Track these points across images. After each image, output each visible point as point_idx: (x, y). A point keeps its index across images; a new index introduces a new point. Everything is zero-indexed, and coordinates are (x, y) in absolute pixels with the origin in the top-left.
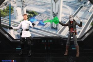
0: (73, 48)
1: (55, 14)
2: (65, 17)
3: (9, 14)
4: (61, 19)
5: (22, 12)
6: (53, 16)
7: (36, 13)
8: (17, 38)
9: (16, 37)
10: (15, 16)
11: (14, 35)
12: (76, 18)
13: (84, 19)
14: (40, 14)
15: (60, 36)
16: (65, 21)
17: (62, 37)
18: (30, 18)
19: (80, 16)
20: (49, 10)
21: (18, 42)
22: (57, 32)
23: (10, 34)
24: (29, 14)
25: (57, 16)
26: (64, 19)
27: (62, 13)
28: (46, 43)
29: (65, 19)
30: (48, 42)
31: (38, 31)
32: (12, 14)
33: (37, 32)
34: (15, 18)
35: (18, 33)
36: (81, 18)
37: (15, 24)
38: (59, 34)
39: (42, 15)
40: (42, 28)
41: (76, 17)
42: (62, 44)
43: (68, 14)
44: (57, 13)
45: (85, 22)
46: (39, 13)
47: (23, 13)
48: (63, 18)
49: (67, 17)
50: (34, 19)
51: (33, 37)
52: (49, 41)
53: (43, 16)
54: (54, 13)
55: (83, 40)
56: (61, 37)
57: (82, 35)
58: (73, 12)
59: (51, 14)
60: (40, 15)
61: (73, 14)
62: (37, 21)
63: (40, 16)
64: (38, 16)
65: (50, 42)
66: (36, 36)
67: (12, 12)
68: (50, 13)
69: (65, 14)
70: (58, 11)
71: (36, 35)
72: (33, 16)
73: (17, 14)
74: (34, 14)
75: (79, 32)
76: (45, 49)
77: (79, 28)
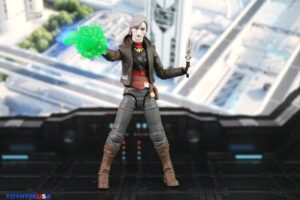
1: (163, 13)
2: (206, 27)
4: (190, 33)
5: (25, 2)
6: (157, 22)
7: (83, 10)
8: (6, 113)
12: (255, 28)
13: (287, 32)
14: (99, 14)
15: (186, 106)
16: (205, 41)
17: (193, 109)
18: (58, 30)
19: (271, 23)
21: (10, 129)
22: (171, 90)
24: (57, 13)
25: (172, 19)
26: (204, 32)
27: (195, 8)
28: (127, 134)
29: (204, 36)
30: (136, 130)
31: (92, 85)
33: (89, 87)
35: (11, 89)
36: (274, 29)
38: (179, 97)
39: (111, 17)
40: (108, 70)
41: (254, 24)
42: (195, 140)
43: (220, 13)
44: (173, 9)
45: (293, 48)
46: (96, 9)
47: (31, 7)
48: (199, 29)
49: (212, 23)
51: (74, 108)
52: (138, 126)
53: (115, 22)
54: (158, 6)
55: (281, 121)
56: (187, 110)
57: (278, 103)
58: (241, 5)
59: (147, 14)
60: (103, 17)
61: (241, 10)
65: (142, 129)
66: (84, 106)
68: (142, 9)
69: (206, 11)
71: (86, 102)
72: (70, 21)
73: (6, 11)
74: (75, 13)
75: (266, 87)
76: (121, 160)
77: (265, 73)
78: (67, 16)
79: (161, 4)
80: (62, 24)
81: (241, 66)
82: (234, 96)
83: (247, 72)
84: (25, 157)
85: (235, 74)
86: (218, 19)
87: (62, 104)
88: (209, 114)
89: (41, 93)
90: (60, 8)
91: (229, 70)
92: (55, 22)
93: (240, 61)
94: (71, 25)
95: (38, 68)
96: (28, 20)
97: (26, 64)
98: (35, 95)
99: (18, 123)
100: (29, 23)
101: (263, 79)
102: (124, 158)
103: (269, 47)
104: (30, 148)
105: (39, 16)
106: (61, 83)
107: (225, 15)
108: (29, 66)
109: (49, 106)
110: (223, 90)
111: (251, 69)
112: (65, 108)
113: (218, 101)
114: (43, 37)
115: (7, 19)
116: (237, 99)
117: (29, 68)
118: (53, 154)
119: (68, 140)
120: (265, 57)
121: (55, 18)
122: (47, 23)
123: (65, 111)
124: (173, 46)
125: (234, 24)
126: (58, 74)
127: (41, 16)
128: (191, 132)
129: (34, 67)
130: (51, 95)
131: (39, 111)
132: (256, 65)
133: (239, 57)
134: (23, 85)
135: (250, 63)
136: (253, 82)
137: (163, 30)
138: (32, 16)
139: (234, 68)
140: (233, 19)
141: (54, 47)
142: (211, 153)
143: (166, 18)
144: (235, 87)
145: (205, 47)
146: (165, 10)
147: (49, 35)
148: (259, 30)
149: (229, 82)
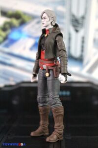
1: (76, 21)
6: (74, 26)
7: (25, 18)
14: (36, 21)
15: (91, 80)
18: (9, 31)
20: (60, 8)
24: (8, 20)
25: (82, 25)
38: (87, 74)
44: (83, 18)
46: (33, 17)
50: (20, 32)
51: (18, 81)
54: (73, 16)
56: (92, 83)
63: (37, 26)
66: (26, 80)
68: (63, 17)
72: (17, 25)
74: (21, 20)
78: (15, 22)
80: (12, 26)
87: (11, 79)
92: (7, 26)
94: (18, 27)
106: (11, 65)
112: (13, 81)
119: (15, 102)
121: (8, 23)
122: (2, 26)
123: (13, 83)
124: (83, 42)
128: (94, 98)
130: (5, 73)
137: (77, 31)
141: (7, 42)
143: (78, 23)
147: (3, 34)
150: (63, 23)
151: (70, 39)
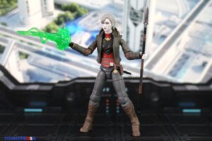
0: (185, 111)
1: (135, 14)
2: (165, 23)
3: (4, 10)
4: (154, 28)
5: (42, 5)
6: (132, 19)
7: (81, 10)
8: (28, 80)
9: (24, 78)
10: (21, 17)
11: (19, 70)
12: (197, 25)
14: (92, 14)
15: (150, 76)
16: (164, 32)
18: (64, 24)
19: (208, 21)
21: (30, 91)
23: (7, 67)
24: (63, 13)
26: (163, 26)
27: (158, 10)
28: (110, 95)
29: (164, 29)
32: (15, 12)
33: (85, 63)
34: (22, 24)
35: (31, 64)
36: (210, 25)
37: (22, 41)
38: (146, 70)
39: (100, 16)
41: (197, 22)
42: (156, 99)
43: (174, 14)
44: (142, 11)
46: (90, 10)
47: (46, 8)
48: (159, 24)
49: (169, 21)
50: (76, 25)
51: (74, 77)
54: (132, 9)
56: (151, 79)
58: (189, 8)
59: (125, 14)
60: (95, 16)
61: (188, 12)
62: (86, 31)
63: (94, 19)
64: (89, 19)
66: (81, 76)
67: (15, 5)
68: (121, 10)
69: (164, 12)
70: (145, 5)
71: (83, 73)
73: (28, 11)
74: (76, 13)
75: (204, 64)
76: (105, 113)
77: (204, 54)
78: (70, 15)
79: (135, 7)
80: (66, 20)
81: (187, 50)
82: (183, 70)
83: (192, 54)
84: (40, 110)
85: (184, 55)
86: (173, 18)
87: (66, 75)
88: (165, 82)
89: (51, 67)
90: (66, 9)
91: (180, 52)
92: (62, 19)
93: (187, 47)
94: (73, 21)
95: (50, 50)
96: (43, 16)
97: (42, 47)
98: (48, 68)
99: (36, 87)
100: (45, 19)
101: (202, 59)
102: (107, 111)
103: (207, 37)
104: (44, 104)
105: (51, 14)
106: (65, 60)
107: (177, 15)
108: (44, 48)
109: (57, 76)
110: (176, 66)
111: (195, 52)
112: (68, 77)
113: (172, 73)
114: (54, 29)
115: (29, 16)
116: (184, 72)
117: (43, 50)
118: (59, 108)
119: (70, 99)
120: (204, 44)
121: (62, 16)
122: (56, 19)
123: (68, 79)
125: (184, 21)
126: (64, 54)
127: (52, 14)
128: (153, 94)
129: (47, 49)
130: (59, 68)
131: (50, 79)
132: (197, 49)
133: (187, 43)
134: (39, 61)
135: (194, 48)
136: (195, 60)
137: (136, 25)
138: (46, 14)
139: (183, 51)
140: (183, 18)
142: (166, 109)
143: (137, 17)
144: (183, 64)
145: (164, 37)
146: (137, 12)
148: (200, 25)
149: (180, 60)
150: (121, 17)
151: (128, 33)
